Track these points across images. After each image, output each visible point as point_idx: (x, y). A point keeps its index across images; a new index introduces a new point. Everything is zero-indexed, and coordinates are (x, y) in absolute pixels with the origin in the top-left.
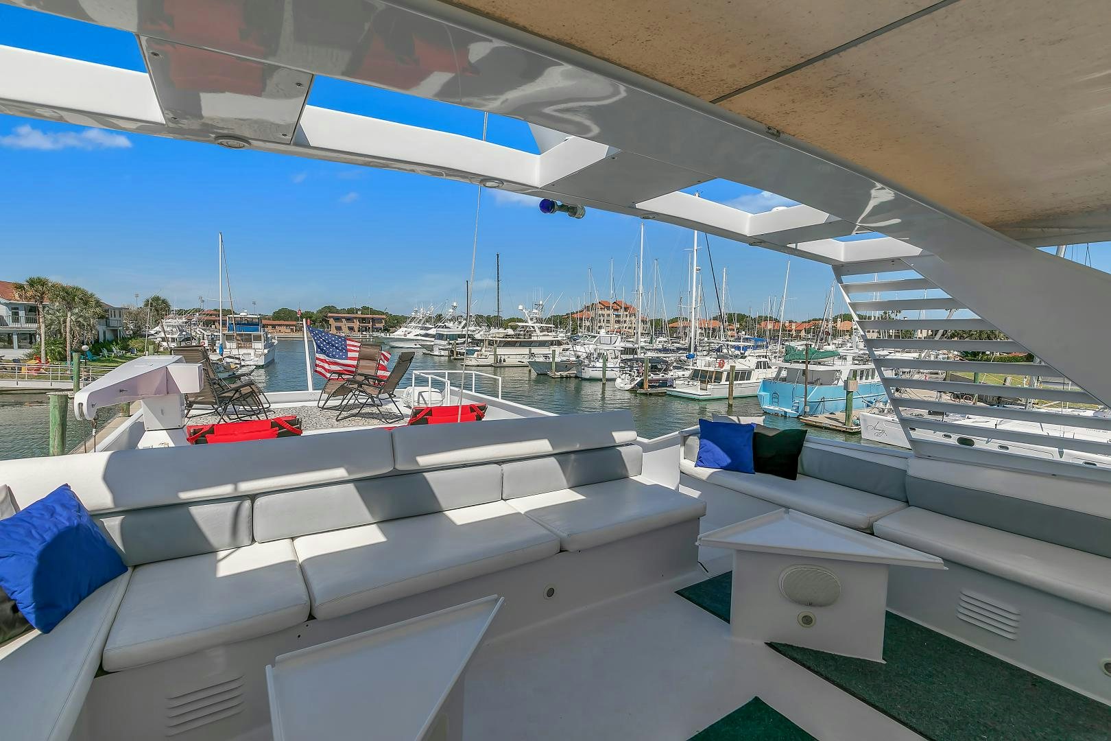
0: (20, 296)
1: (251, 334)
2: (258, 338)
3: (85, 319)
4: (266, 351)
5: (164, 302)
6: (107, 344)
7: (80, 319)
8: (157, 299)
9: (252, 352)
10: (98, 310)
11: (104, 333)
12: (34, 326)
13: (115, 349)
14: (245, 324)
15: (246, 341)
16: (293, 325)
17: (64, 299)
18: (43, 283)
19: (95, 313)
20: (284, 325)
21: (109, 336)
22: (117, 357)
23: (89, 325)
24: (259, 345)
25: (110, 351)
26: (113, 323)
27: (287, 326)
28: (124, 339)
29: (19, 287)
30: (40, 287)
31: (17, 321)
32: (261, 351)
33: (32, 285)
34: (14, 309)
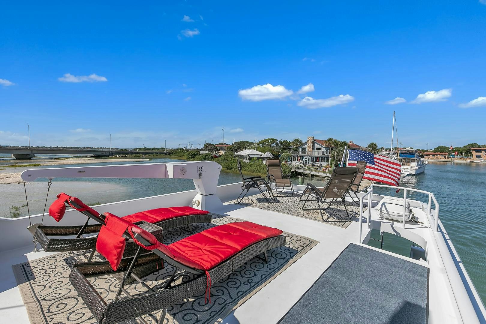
0: (326, 145)
1: (410, 159)
2: (414, 161)
4: (417, 168)
5: (375, 145)
8: (372, 144)
9: (409, 167)
14: (408, 154)
15: (408, 162)
16: (445, 155)
17: (335, 145)
20: (440, 155)
24: (414, 165)
27: (441, 155)
30: (330, 141)
31: (327, 153)
32: (414, 167)
33: (328, 141)
34: (326, 149)
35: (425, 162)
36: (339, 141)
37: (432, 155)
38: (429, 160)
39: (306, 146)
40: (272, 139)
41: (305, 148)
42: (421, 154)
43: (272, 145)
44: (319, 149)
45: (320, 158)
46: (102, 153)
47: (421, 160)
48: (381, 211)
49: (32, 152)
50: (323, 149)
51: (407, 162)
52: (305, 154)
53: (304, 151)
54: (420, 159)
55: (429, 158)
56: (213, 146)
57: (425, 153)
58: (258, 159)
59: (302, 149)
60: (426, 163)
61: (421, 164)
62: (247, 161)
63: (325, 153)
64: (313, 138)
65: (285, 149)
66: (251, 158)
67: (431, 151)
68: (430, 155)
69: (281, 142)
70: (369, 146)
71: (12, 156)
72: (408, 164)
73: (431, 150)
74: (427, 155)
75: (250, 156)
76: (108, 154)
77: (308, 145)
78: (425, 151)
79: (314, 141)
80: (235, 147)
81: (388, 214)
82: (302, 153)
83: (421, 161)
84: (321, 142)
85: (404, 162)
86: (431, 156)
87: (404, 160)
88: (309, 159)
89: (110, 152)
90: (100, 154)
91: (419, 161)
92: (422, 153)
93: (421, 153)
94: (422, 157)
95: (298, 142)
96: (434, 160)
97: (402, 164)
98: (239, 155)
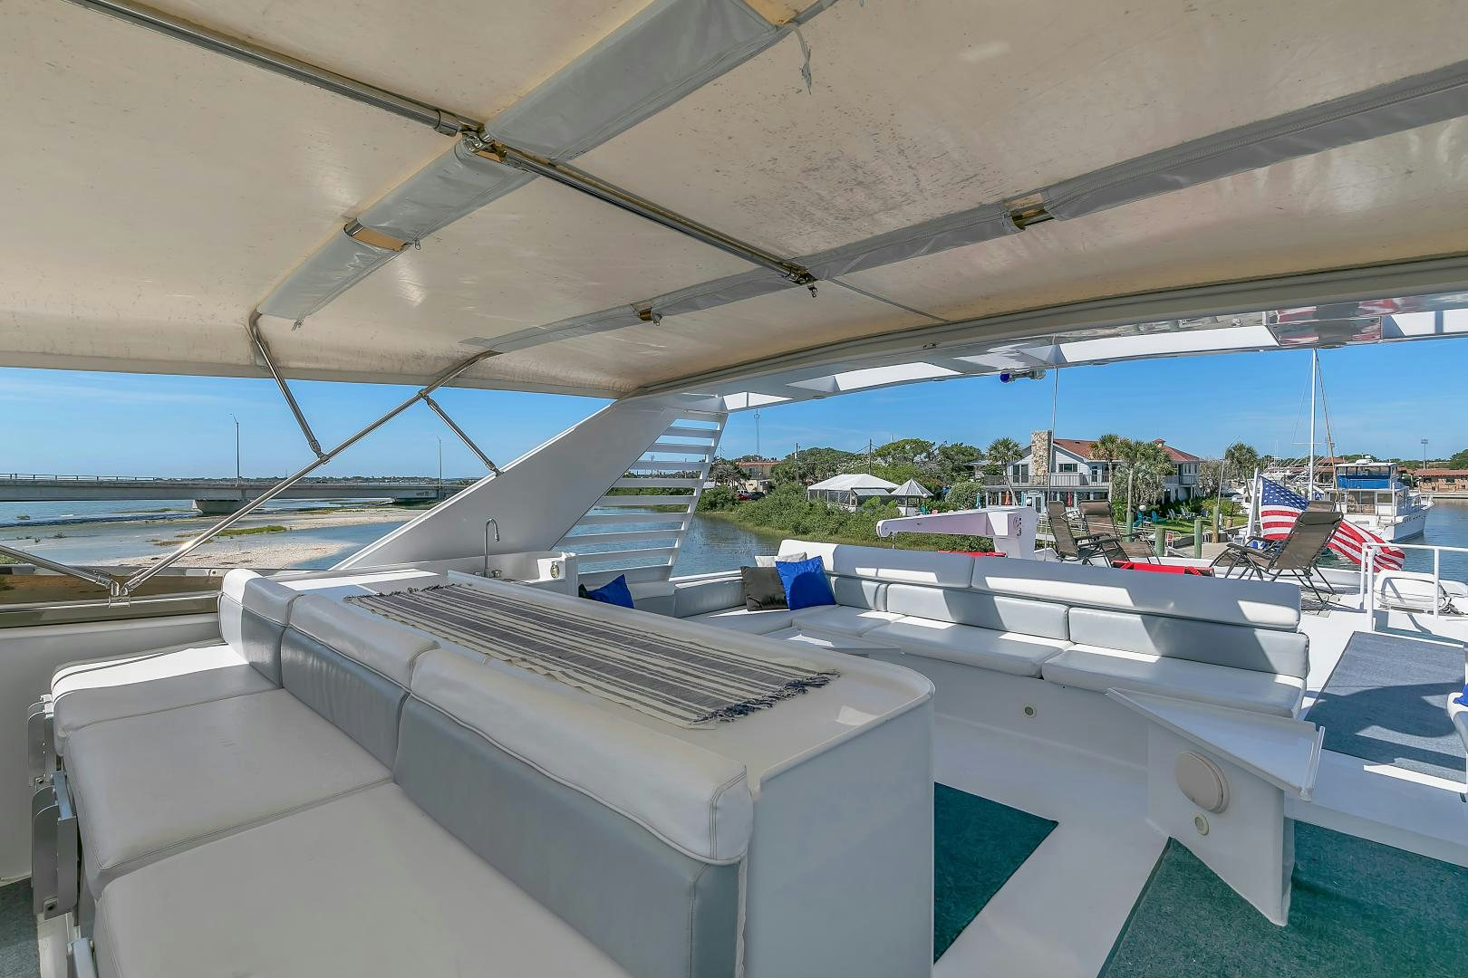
0: (1094, 456)
1: (1373, 492)
2: (1386, 499)
3: (1152, 475)
4: (1399, 520)
5: (1250, 451)
6: (1176, 505)
7: (1147, 476)
8: (1240, 448)
9: (1372, 519)
10: (1167, 465)
11: (1177, 491)
12: (1105, 484)
13: (1184, 510)
14: (1364, 477)
17: (1127, 455)
18: (1112, 439)
19: (1162, 469)
21: (1182, 495)
22: (1185, 520)
23: (1155, 482)
24: (1388, 511)
25: (1178, 512)
26: (1187, 480)
28: (1197, 499)
29: (1094, 446)
30: (1109, 445)
31: (1095, 479)
32: (1390, 518)
33: (1103, 443)
34: (1094, 468)
35: (1423, 502)
36: (1138, 443)
37: (1441, 477)
38: (1437, 494)
39: (1028, 460)
40: (915, 442)
41: (1025, 466)
42: (1407, 475)
43: (917, 459)
44: (1068, 468)
45: (1058, 495)
46: (418, 494)
47: (1411, 495)
48: (1383, 594)
49: (243, 494)
50: (1084, 469)
51: (1364, 502)
52: (1024, 484)
53: (1021, 473)
54: (1406, 493)
55: (1434, 489)
56: (732, 467)
57: (1419, 472)
58: (885, 501)
59: (1016, 469)
60: (1429, 504)
61: (1411, 511)
62: (852, 509)
63: (1089, 479)
64: (1050, 434)
65: (958, 469)
66: (861, 501)
67: (1440, 464)
68: (1437, 478)
69: (944, 451)
70: (1230, 455)
71: (194, 505)
72: (1367, 508)
73: (1436, 460)
74: (1427, 479)
75: (860, 493)
76: (433, 495)
77: (1032, 455)
78: (1416, 465)
79: (1054, 445)
80: (800, 468)
81: (1399, 597)
82: (1016, 480)
83: (1410, 499)
84: (1075, 446)
85: (1352, 501)
86: (1442, 482)
87: (1351, 497)
88: (1038, 500)
89: (437, 489)
90: (413, 495)
91: (1405, 499)
92: (1409, 471)
93: (1405, 472)
94: (1411, 484)
95: (1009, 450)
96: (1451, 493)
97: (1345, 511)
98: (823, 492)
